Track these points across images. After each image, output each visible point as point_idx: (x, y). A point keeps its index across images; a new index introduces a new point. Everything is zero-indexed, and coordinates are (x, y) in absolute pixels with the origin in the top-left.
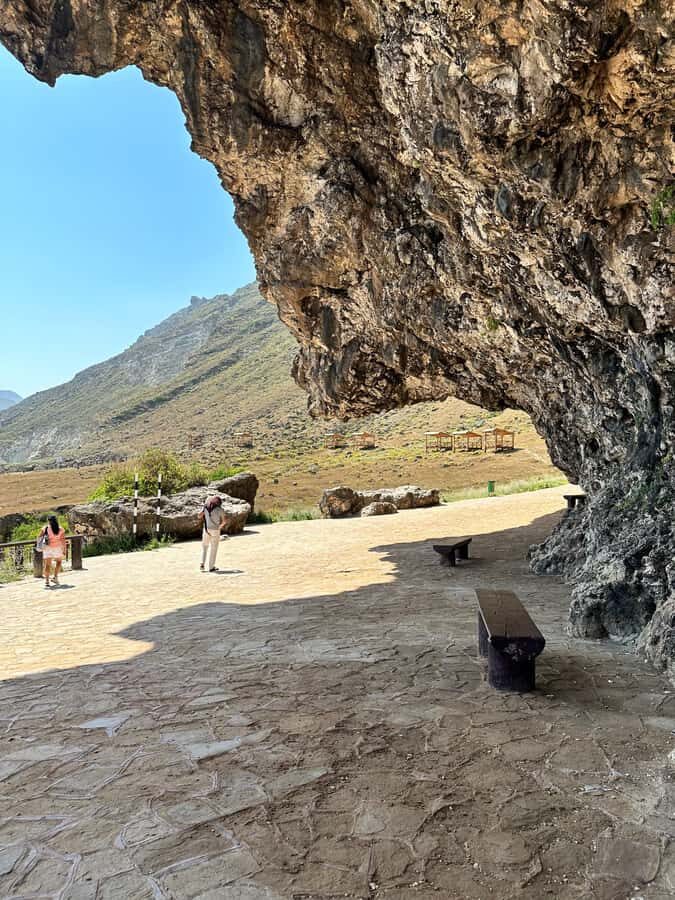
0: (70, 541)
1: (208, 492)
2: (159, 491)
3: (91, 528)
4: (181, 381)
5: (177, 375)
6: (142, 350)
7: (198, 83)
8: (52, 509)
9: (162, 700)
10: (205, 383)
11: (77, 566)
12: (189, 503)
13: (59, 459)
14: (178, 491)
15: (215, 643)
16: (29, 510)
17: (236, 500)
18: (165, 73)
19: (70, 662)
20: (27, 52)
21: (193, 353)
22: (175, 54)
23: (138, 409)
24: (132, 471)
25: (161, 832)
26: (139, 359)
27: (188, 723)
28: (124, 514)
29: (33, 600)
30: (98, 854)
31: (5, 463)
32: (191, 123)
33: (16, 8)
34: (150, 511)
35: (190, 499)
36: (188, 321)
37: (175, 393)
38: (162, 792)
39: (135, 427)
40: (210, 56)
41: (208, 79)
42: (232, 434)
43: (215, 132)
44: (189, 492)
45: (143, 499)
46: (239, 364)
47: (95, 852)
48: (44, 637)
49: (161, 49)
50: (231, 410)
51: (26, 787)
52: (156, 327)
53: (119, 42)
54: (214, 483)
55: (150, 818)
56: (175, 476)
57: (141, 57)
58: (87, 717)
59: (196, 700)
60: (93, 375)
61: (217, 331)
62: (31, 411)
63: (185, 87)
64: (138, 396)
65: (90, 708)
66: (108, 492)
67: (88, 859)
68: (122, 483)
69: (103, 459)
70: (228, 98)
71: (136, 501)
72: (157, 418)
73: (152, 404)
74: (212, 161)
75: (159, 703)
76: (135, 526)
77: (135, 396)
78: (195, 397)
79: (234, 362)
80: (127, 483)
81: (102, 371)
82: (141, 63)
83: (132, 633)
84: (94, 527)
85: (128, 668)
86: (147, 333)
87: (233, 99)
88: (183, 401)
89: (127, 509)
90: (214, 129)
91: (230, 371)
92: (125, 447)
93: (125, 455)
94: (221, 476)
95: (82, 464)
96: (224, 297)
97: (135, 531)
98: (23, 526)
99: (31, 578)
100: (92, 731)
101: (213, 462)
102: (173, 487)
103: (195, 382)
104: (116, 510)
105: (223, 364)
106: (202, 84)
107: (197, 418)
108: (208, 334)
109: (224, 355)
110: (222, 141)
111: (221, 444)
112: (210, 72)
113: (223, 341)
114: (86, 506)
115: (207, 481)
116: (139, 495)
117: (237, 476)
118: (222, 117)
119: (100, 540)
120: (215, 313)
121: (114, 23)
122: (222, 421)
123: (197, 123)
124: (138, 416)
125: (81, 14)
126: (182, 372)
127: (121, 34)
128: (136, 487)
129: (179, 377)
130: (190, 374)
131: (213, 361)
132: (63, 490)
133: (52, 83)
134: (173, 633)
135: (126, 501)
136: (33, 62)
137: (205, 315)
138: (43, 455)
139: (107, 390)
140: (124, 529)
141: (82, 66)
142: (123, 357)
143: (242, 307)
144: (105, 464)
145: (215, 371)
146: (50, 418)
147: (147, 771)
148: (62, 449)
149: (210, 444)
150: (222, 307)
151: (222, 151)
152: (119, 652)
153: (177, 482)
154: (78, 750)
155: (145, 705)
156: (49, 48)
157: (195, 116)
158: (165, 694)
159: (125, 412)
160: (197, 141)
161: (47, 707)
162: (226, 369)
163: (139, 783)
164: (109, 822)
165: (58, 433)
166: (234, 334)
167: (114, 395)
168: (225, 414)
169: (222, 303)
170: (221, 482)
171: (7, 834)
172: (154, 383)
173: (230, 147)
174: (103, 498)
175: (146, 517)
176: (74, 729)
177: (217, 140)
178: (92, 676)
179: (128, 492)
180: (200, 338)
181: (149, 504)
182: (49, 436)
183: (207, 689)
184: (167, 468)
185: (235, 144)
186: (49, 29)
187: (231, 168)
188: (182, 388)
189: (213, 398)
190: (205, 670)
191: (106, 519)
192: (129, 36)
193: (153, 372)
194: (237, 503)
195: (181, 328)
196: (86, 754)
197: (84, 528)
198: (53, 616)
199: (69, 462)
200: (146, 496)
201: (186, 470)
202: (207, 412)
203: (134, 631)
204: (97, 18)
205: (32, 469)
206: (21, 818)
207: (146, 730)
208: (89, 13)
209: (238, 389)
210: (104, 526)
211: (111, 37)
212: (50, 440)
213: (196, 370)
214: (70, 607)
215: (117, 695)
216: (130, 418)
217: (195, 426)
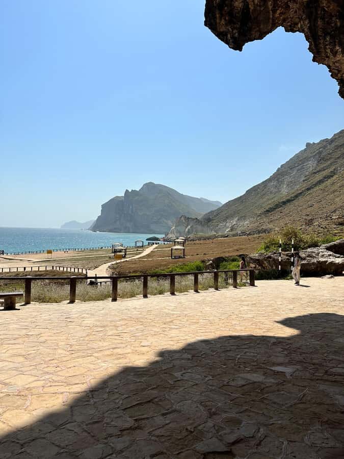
0: (248, 272)
1: (320, 250)
2: (293, 249)
3: (257, 266)
4: (300, 189)
5: (298, 186)
6: (279, 175)
7: (317, 23)
8: (237, 256)
9: (314, 364)
10: (315, 190)
11: (252, 284)
12: (309, 256)
13: (239, 232)
14: (303, 249)
15: (337, 337)
16: (227, 255)
17: (338, 255)
18: (297, 24)
19: (258, 333)
20: (230, 38)
21: (307, 173)
22: (304, 12)
23: (277, 206)
24: (278, 238)
25: (331, 444)
26: (277, 180)
27: (332, 381)
28: (274, 260)
29: (235, 299)
30: (296, 443)
31: (215, 233)
32: (313, 46)
33: (225, 19)
34: (288, 259)
35: (310, 253)
36: (304, 157)
37: (296, 196)
38: (326, 419)
39: (276, 215)
40: (324, 5)
41: (323, 19)
42: (331, 218)
43: (327, 47)
44: (309, 250)
45: (283, 253)
46: (335, 177)
47: (295, 442)
48: (243, 317)
49: (296, 12)
50: (330, 204)
51: (252, 393)
52: (287, 162)
53: (273, 17)
54: (324, 245)
55: (322, 432)
56: (301, 241)
57: (284, 20)
58: (274, 364)
59: (334, 369)
60: (254, 191)
61: (321, 160)
62: (227, 210)
63: (310, 28)
64: (277, 199)
65: (274, 359)
66: (265, 248)
67: (292, 444)
68: (272, 244)
69: (259, 232)
70: (336, 24)
71: (280, 253)
72: (287, 210)
73: (284, 203)
74: (325, 64)
75: (312, 366)
76: (280, 266)
77: (276, 199)
78: (308, 198)
79: (332, 176)
80: (275, 244)
81: (258, 188)
82: (284, 24)
83: (287, 322)
84: (259, 266)
85: (289, 342)
86: (282, 166)
87: (339, 24)
88: (301, 200)
89: (276, 258)
90: (327, 45)
91: (330, 181)
92: (271, 226)
93: (271, 229)
94: (328, 241)
95: (249, 234)
96: (326, 140)
97: (280, 269)
98: (224, 263)
99: (231, 288)
100: (278, 372)
101: (320, 233)
102: (300, 247)
103: (308, 189)
104: (270, 257)
105: (325, 178)
106: (320, 23)
107: (309, 209)
108: (316, 162)
109: (325, 173)
110: (332, 51)
111: (324, 223)
112: (324, 14)
113: (324, 165)
114: (255, 255)
115: (320, 244)
116: (281, 250)
117: (338, 241)
118: (332, 37)
119: (262, 272)
120: (321, 150)
121: (270, 7)
122: (325, 210)
123: (316, 46)
124: (277, 210)
125: (255, 10)
126: (301, 185)
127: (274, 11)
128: (280, 246)
129: (298, 188)
130: (305, 186)
131: (318, 177)
132: (241, 247)
133: (240, 50)
134: (311, 327)
135: (275, 253)
136: (233, 42)
137: (315, 152)
138: (232, 230)
139: (262, 197)
140: (274, 268)
141: (255, 36)
142: (270, 180)
143: (337, 144)
144: (261, 235)
145: (320, 182)
146: (235, 212)
147: (314, 403)
148: (240, 227)
149: (317, 223)
150: (325, 146)
151: (332, 57)
152: (282, 332)
153: (302, 245)
154: (273, 381)
155: (305, 365)
156: (239, 33)
157: (315, 42)
158: (314, 361)
159: (270, 208)
160: (316, 56)
161: (252, 354)
162: (327, 180)
163: (310, 409)
164: (298, 427)
165: (238, 220)
166: (332, 160)
167: (265, 200)
168: (327, 206)
169: (325, 143)
170: (328, 245)
171: (247, 415)
172: (285, 192)
173: (336, 52)
174: (263, 251)
175: (286, 262)
176: (268, 369)
177: (329, 51)
178: (272, 342)
179: (276, 249)
180: (311, 165)
181: (287, 255)
182: (234, 221)
183: (340, 364)
184: (296, 237)
185: (340, 50)
186: (239, 23)
187: (337, 65)
188: (301, 193)
189: (319, 198)
190: (335, 351)
191: (265, 262)
192: (278, 12)
193: (285, 187)
194: (338, 257)
195: (300, 161)
196: (278, 384)
197: (254, 266)
198: (246, 308)
199: (243, 233)
200: (285, 251)
201: (307, 238)
202: (316, 205)
203: (288, 322)
204: (262, 9)
205: (227, 237)
206: (252, 410)
207: (308, 379)
208: (258, 8)
209: (334, 191)
210: (264, 265)
211: (269, 16)
212: (235, 223)
213: (309, 183)
214: (253, 304)
215: (287, 356)
216: (273, 211)
217: (308, 213)
